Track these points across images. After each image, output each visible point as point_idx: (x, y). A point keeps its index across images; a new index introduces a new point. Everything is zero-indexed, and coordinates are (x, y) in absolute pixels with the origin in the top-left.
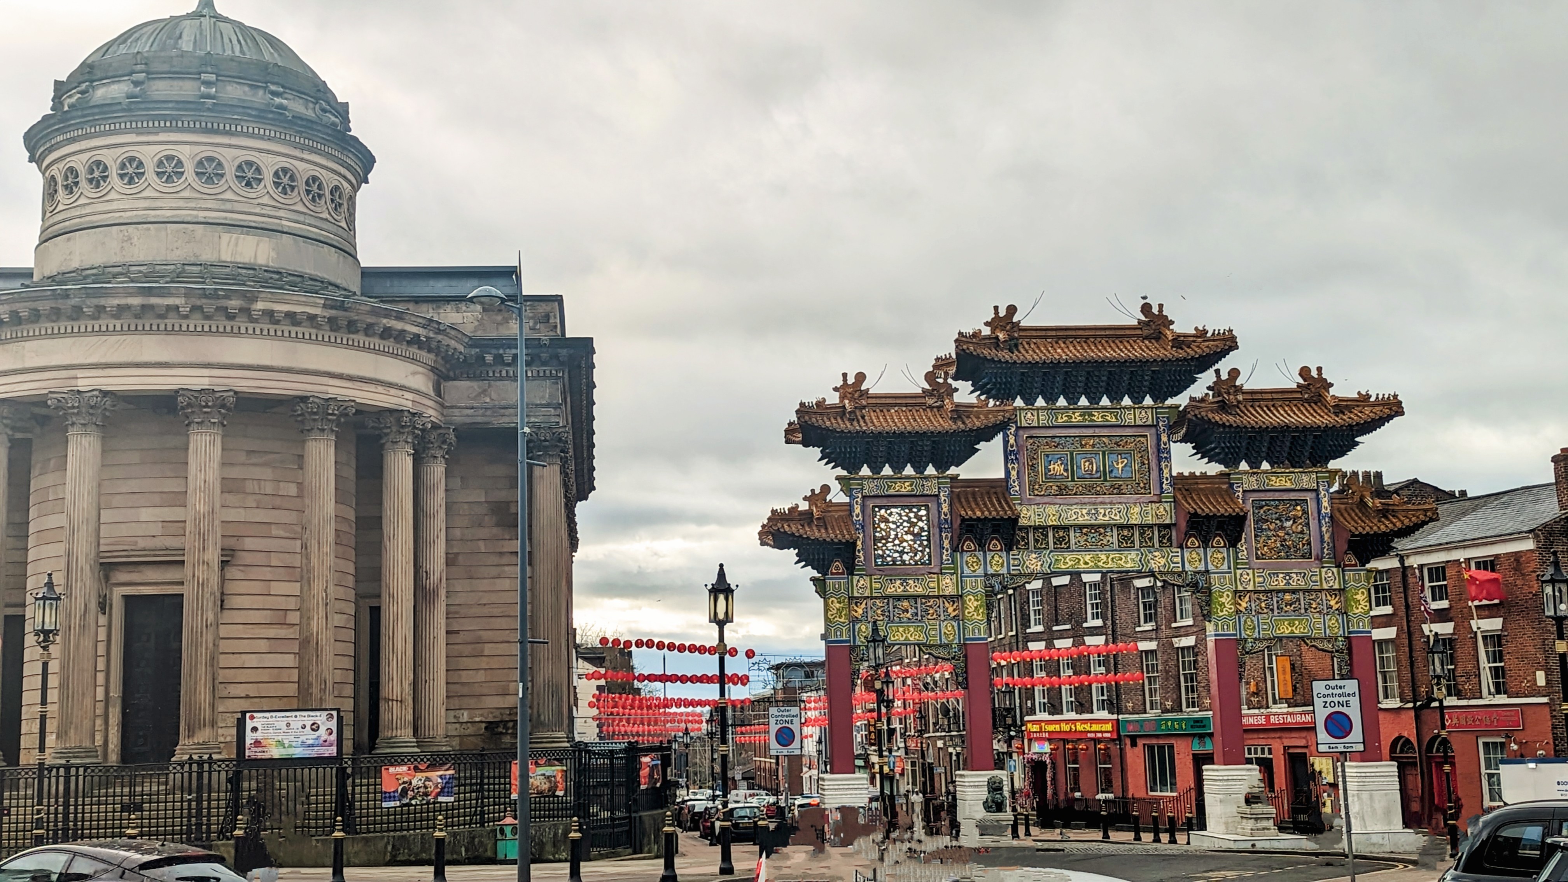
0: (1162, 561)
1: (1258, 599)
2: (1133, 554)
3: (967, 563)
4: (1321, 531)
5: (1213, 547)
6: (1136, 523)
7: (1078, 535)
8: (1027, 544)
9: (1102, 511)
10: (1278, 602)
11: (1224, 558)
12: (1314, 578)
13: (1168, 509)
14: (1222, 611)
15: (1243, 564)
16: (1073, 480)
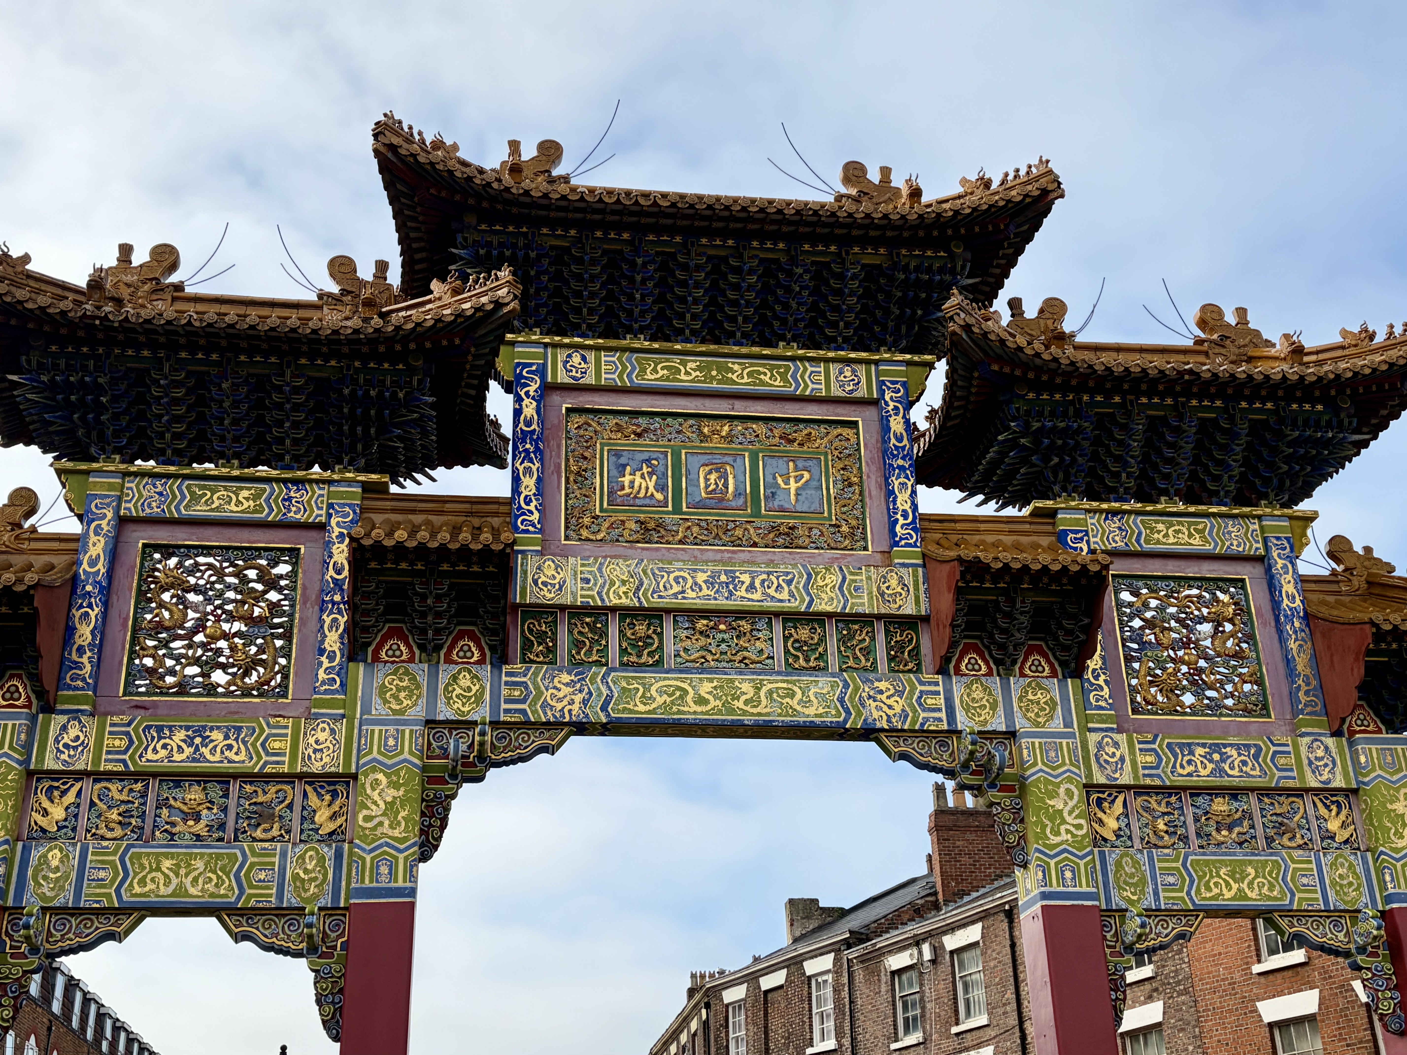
0: (899, 705)
1: (1147, 809)
2: (823, 684)
3: (383, 690)
4: (1285, 651)
5: (1023, 675)
6: (829, 609)
7: (684, 634)
8: (551, 650)
9: (746, 578)
10: (1197, 820)
11: (1052, 704)
12: (1282, 761)
13: (909, 581)
14: (1058, 833)
15: (1102, 720)
16: (677, 509)
